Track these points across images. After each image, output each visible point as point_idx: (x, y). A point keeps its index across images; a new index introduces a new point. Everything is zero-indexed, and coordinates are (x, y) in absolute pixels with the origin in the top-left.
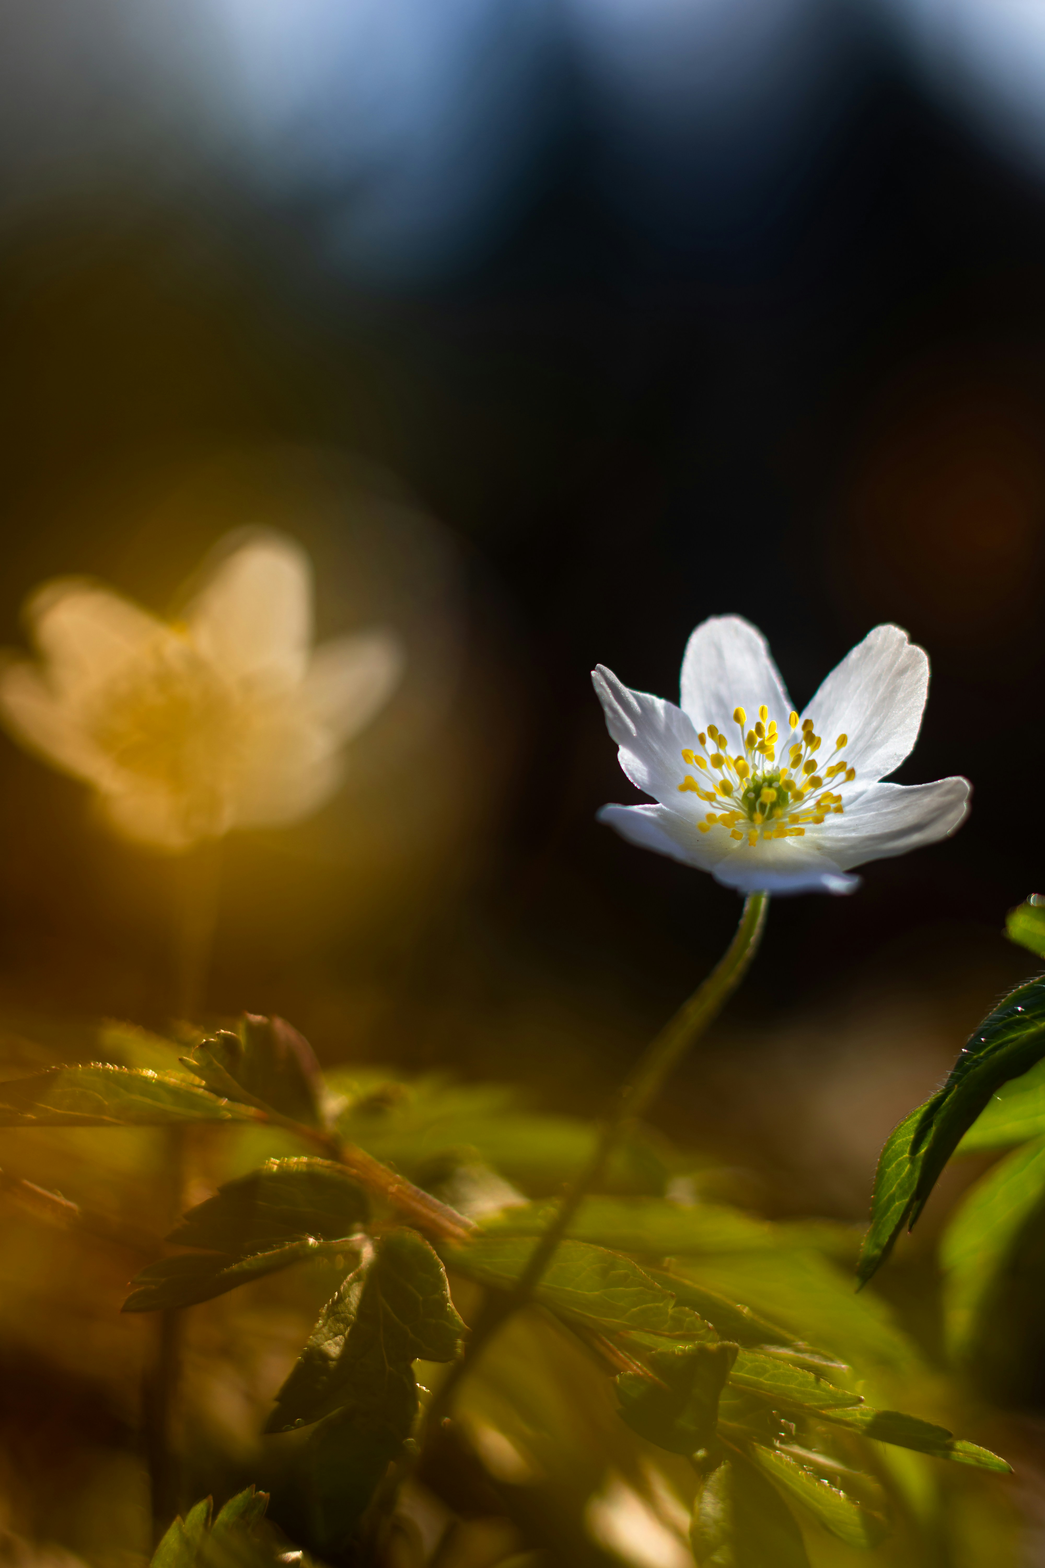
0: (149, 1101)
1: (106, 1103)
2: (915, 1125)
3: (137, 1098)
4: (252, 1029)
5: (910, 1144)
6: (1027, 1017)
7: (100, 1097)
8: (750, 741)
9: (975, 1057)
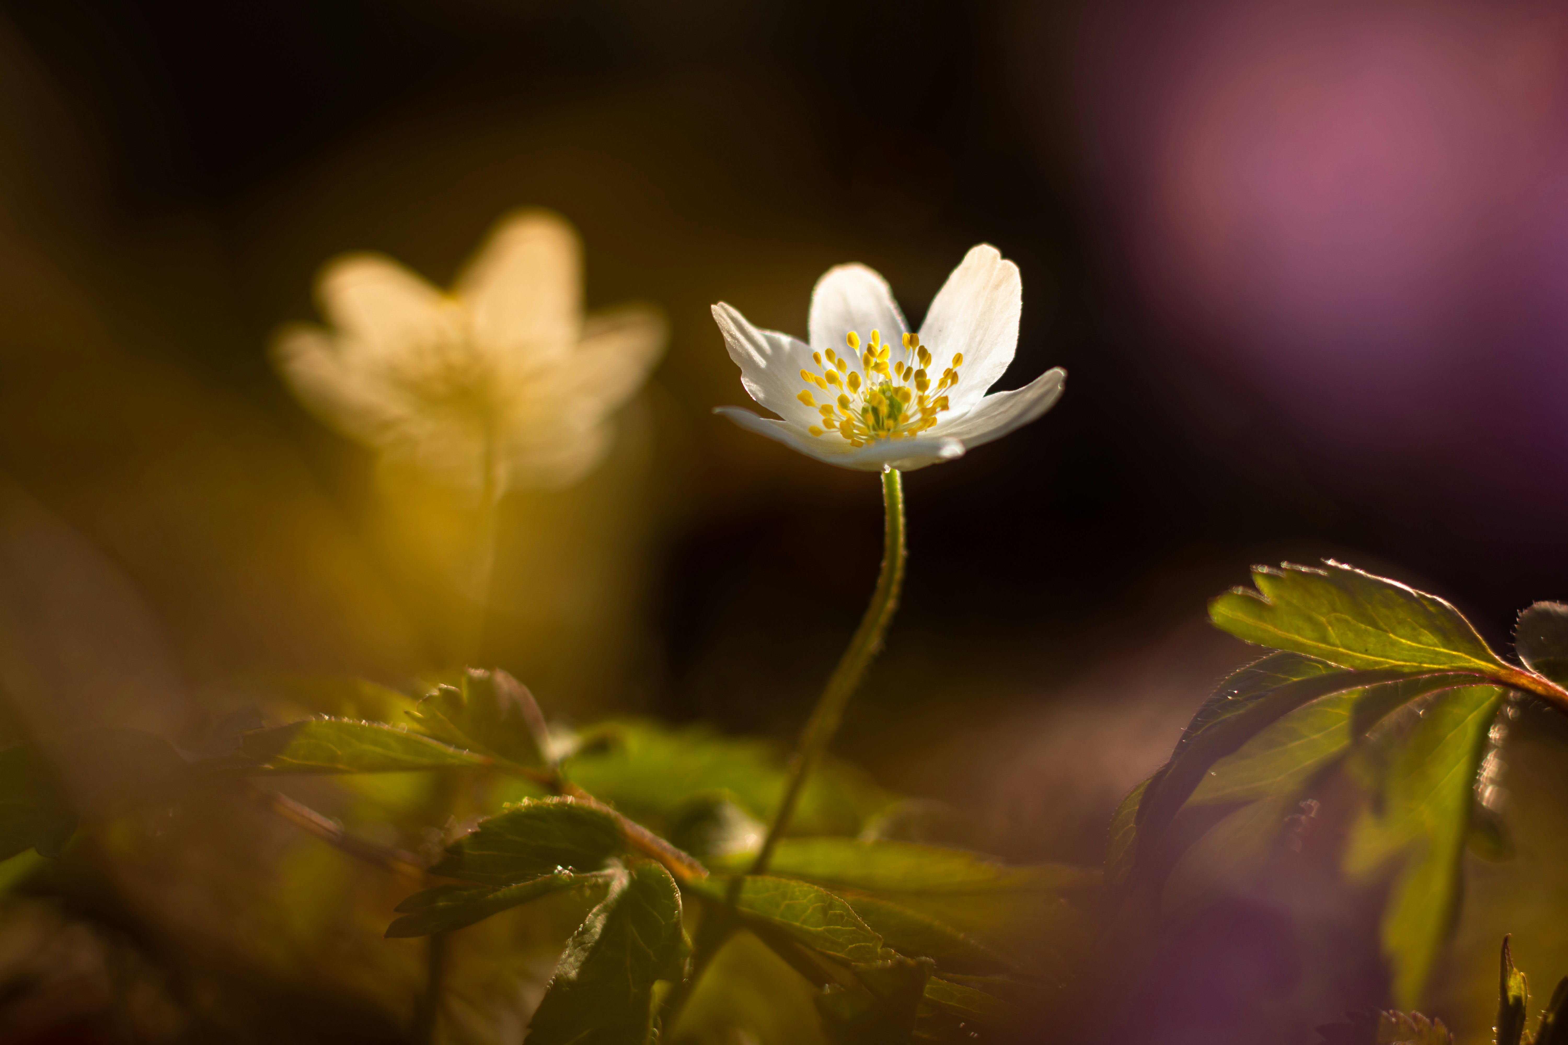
0: (379, 750)
1: (339, 753)
2: (1140, 798)
3: (368, 747)
4: (473, 683)
5: (1135, 815)
6: (1240, 698)
7: (334, 748)
8: (867, 362)
9: (1194, 735)
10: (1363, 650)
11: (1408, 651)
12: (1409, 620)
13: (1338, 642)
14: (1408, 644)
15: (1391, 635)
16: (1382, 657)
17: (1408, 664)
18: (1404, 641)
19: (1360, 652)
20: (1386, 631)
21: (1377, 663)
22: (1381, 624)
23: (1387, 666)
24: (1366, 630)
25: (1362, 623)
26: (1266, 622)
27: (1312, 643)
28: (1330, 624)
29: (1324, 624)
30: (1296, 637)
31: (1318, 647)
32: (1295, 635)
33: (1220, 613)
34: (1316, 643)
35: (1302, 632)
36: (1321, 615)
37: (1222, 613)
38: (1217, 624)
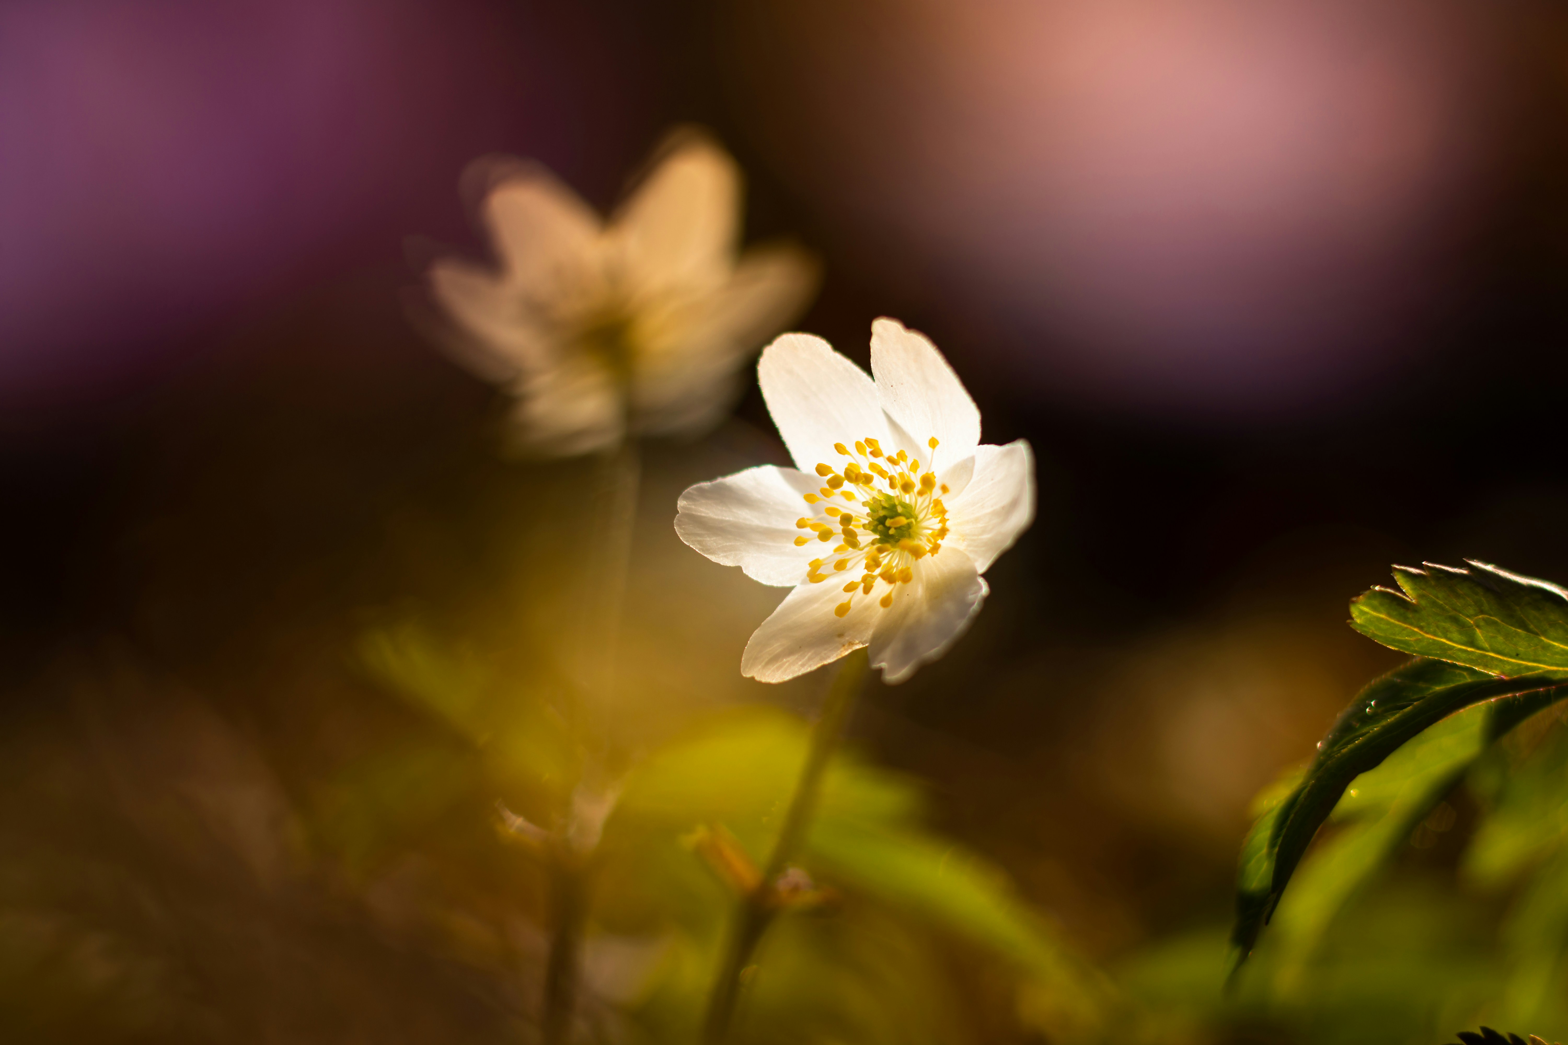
6: (1379, 711)
10: (1515, 654)
11: (1562, 655)
12: (1560, 622)
13: (1486, 646)
14: (1560, 647)
15: (1543, 638)
16: (1534, 661)
17: (1561, 669)
18: (1556, 644)
19: (1511, 657)
20: (1537, 634)
21: (1528, 668)
22: (1531, 627)
23: (1540, 671)
24: (1517, 633)
25: (1512, 625)
26: (1411, 624)
27: (1460, 647)
28: (1478, 626)
29: (1472, 626)
30: (1444, 640)
31: (1466, 651)
32: (1442, 638)
33: (1363, 613)
34: (1464, 647)
35: (1449, 635)
36: (1468, 616)
37: (1365, 613)
38: (1361, 625)
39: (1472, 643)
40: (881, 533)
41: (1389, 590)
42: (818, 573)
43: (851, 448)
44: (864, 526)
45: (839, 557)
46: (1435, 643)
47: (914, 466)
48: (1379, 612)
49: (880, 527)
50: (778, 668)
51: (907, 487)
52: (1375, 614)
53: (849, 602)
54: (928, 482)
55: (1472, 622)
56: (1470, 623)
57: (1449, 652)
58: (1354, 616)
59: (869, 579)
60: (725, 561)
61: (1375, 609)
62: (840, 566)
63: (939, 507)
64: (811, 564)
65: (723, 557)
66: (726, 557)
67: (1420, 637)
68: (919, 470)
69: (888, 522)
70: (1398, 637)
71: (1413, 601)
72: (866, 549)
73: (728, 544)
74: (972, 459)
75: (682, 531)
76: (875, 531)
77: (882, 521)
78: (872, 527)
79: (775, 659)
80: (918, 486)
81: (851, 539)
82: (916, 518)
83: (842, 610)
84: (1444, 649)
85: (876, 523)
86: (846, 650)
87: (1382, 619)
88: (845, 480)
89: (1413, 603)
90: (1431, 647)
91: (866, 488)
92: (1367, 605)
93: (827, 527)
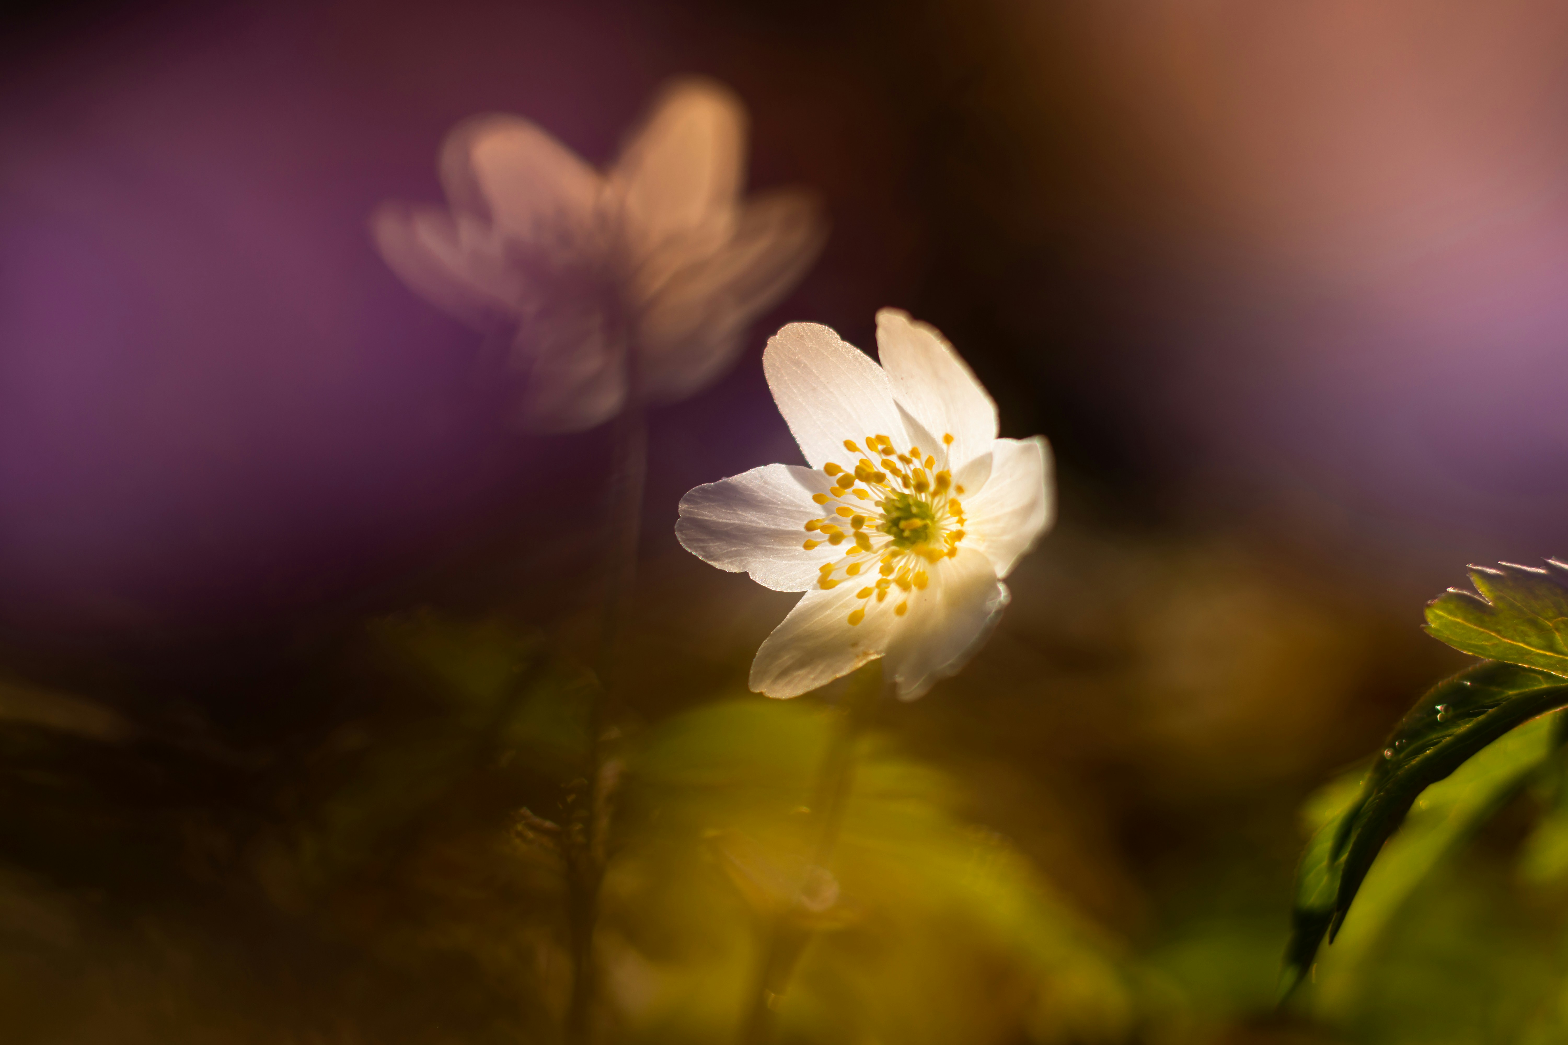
13: (1565, 649)
26: (1488, 628)
27: (1538, 651)
28: (1557, 630)
29: (1551, 629)
30: (1521, 645)
31: (1545, 656)
32: (1519, 642)
33: (1439, 617)
34: (1542, 652)
35: (1528, 639)
36: (1547, 619)
37: (1441, 617)
38: (1435, 630)
39: (1551, 647)
40: (895, 535)
41: (1465, 592)
42: (829, 579)
43: (861, 444)
44: (877, 527)
45: (852, 560)
46: (1512, 647)
47: (929, 463)
48: (1455, 616)
49: (894, 529)
50: (789, 682)
51: (921, 487)
52: (1450, 618)
53: (863, 610)
54: (943, 481)
55: (1551, 625)
56: (1549, 626)
57: (1527, 657)
58: (1429, 620)
59: (883, 585)
60: (731, 567)
61: (1450, 613)
62: (853, 570)
63: (956, 507)
64: (821, 569)
65: (727, 563)
66: (731, 563)
67: (1497, 642)
68: (934, 466)
69: (902, 524)
70: (1473, 642)
71: (1490, 604)
72: (881, 552)
73: (733, 549)
74: (990, 456)
75: (684, 537)
76: (889, 532)
77: (895, 522)
78: (886, 529)
79: (785, 673)
80: (932, 486)
81: (863, 541)
82: (932, 518)
83: (855, 618)
84: (1522, 653)
85: (890, 524)
86: (861, 661)
87: (1458, 623)
88: (855, 479)
89: (1490, 606)
90: (1508, 652)
91: (879, 486)
92: (1442, 609)
93: (839, 529)
